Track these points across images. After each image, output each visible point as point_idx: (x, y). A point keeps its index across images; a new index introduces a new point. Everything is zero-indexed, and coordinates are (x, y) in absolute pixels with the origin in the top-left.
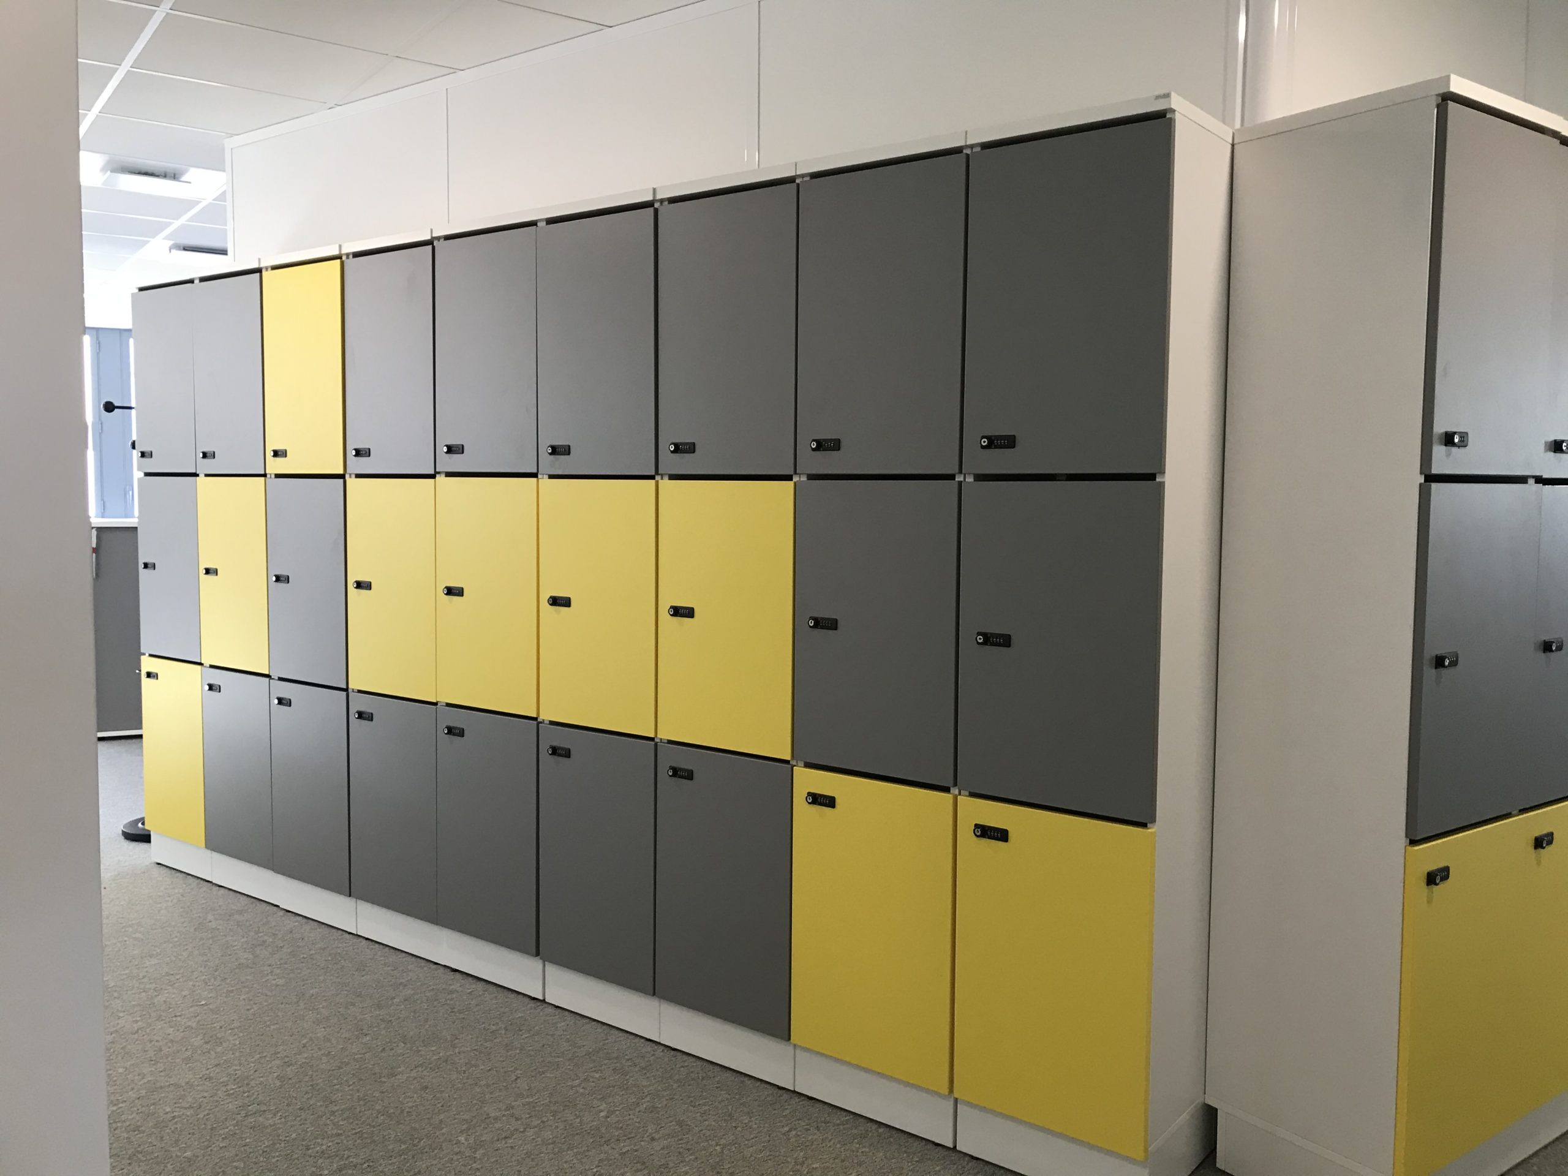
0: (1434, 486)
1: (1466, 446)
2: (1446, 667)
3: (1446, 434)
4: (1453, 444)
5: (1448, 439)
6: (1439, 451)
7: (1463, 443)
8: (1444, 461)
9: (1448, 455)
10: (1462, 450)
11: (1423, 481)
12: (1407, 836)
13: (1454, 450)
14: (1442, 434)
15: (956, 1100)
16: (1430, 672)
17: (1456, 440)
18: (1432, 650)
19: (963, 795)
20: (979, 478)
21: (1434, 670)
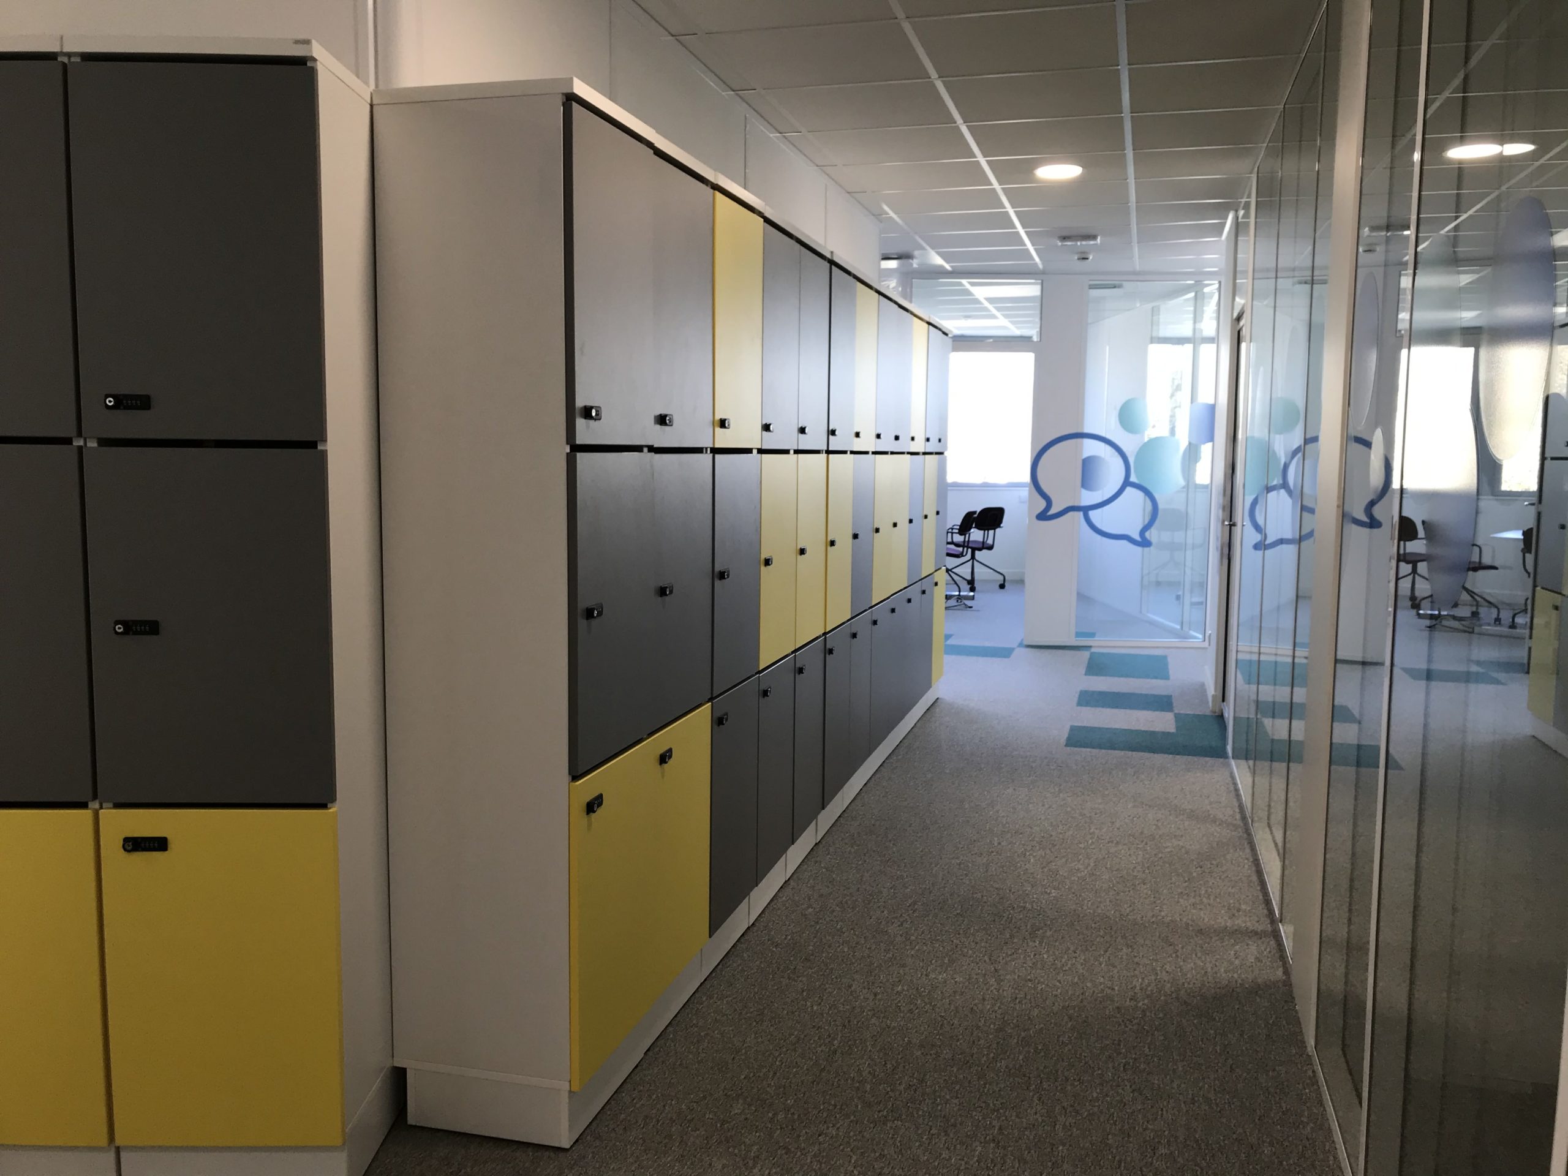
0: (579, 455)
1: (600, 419)
2: (595, 617)
3: (585, 407)
4: (591, 417)
5: (587, 413)
6: (580, 422)
7: (598, 417)
8: (586, 432)
9: (588, 427)
10: (597, 422)
11: (568, 451)
12: (570, 774)
13: (592, 422)
14: (582, 408)
15: (118, 1150)
16: (582, 623)
17: (594, 414)
18: (583, 604)
19: (105, 809)
20: (104, 442)
21: (585, 621)
